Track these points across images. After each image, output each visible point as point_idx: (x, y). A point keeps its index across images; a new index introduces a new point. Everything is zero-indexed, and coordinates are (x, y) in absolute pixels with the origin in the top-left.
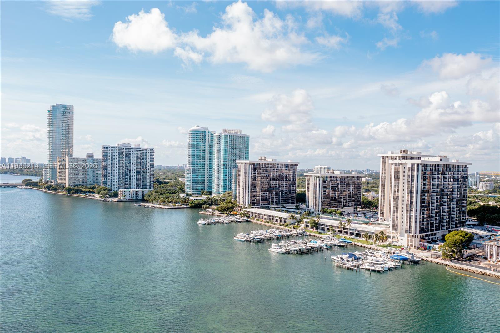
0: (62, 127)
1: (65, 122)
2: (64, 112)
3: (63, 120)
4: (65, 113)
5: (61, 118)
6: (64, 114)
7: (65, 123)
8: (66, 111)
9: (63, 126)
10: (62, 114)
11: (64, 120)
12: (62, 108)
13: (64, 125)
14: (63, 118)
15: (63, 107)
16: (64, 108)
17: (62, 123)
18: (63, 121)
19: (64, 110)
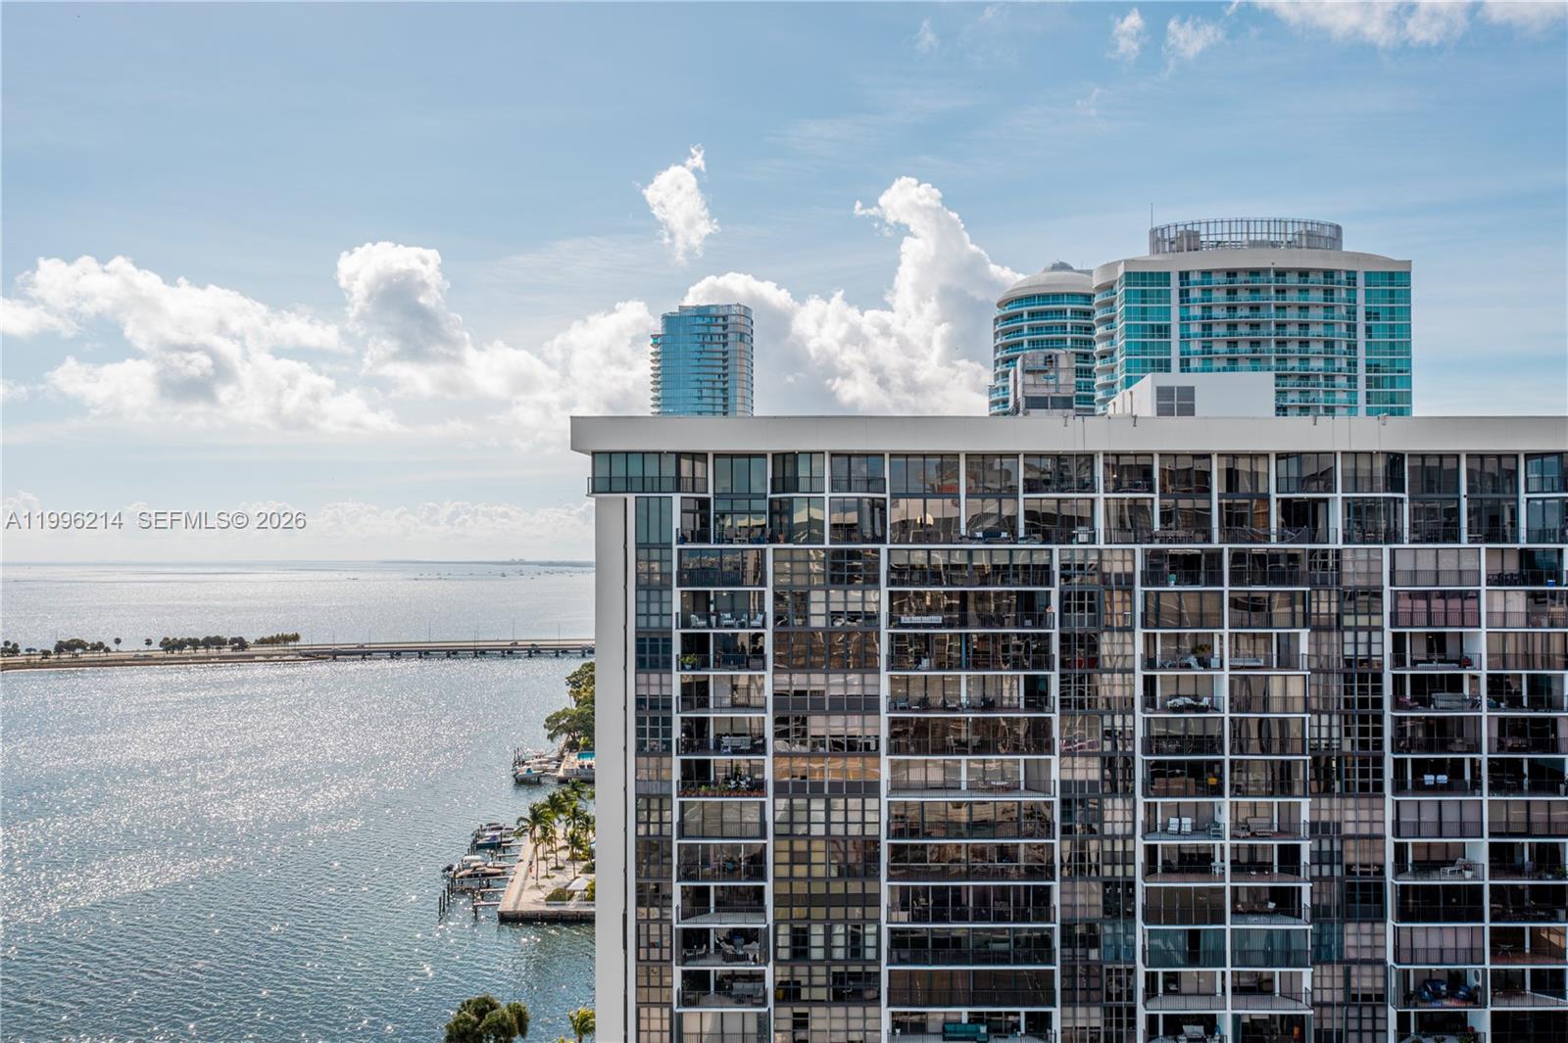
0: (696, 401)
1: (710, 377)
2: (705, 335)
3: (702, 370)
4: (708, 339)
5: (696, 363)
6: (707, 347)
7: (710, 385)
8: (713, 330)
9: (700, 398)
10: (697, 347)
11: (706, 370)
12: (699, 321)
13: (705, 393)
14: (702, 362)
15: (703, 317)
16: (707, 320)
17: (697, 384)
18: (701, 377)
19: (704, 330)
